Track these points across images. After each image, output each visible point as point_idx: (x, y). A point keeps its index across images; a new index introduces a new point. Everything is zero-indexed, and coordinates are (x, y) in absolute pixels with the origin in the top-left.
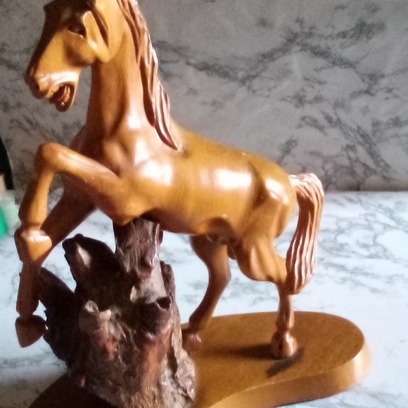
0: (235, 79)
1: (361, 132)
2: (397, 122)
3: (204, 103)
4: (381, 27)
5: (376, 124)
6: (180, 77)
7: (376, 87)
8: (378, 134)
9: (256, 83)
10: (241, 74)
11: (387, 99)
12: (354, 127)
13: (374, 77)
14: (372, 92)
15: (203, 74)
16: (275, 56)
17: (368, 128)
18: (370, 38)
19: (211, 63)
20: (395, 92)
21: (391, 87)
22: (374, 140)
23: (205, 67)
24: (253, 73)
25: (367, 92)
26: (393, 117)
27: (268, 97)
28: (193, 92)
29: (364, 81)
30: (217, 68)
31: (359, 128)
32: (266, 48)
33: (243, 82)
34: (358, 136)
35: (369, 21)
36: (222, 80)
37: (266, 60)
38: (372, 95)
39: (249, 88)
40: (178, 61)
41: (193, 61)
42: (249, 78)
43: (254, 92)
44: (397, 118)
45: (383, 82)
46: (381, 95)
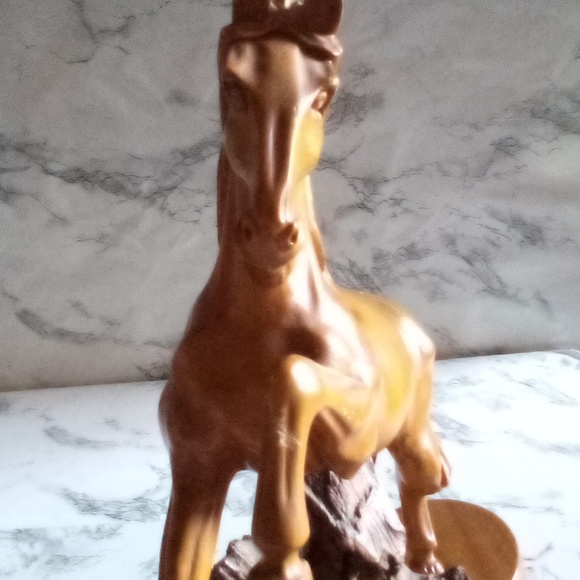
0: (136, 196)
1: (356, 271)
2: (412, 252)
3: (81, 239)
4: (377, 101)
5: (379, 257)
6: (35, 196)
7: (376, 198)
8: (384, 273)
9: (174, 200)
10: (146, 187)
11: (394, 216)
12: (344, 262)
13: (371, 183)
14: (369, 205)
15: (76, 189)
16: (205, 153)
17: (366, 263)
18: (360, 120)
19: (89, 170)
20: (405, 204)
21: (398, 196)
22: (377, 281)
23: (79, 177)
24: (168, 183)
25: (362, 206)
26: (406, 243)
27: (196, 222)
28: (60, 220)
29: (355, 188)
30: (101, 177)
31: (353, 264)
32: (187, 141)
33: (151, 199)
34: (351, 277)
35: (359, 92)
36: (112, 198)
37: (189, 161)
38: (370, 210)
39: (162, 208)
40: (26, 168)
41: (54, 167)
42: (162, 192)
43: (172, 215)
44: (412, 245)
45: (387, 191)
46: (385, 210)
